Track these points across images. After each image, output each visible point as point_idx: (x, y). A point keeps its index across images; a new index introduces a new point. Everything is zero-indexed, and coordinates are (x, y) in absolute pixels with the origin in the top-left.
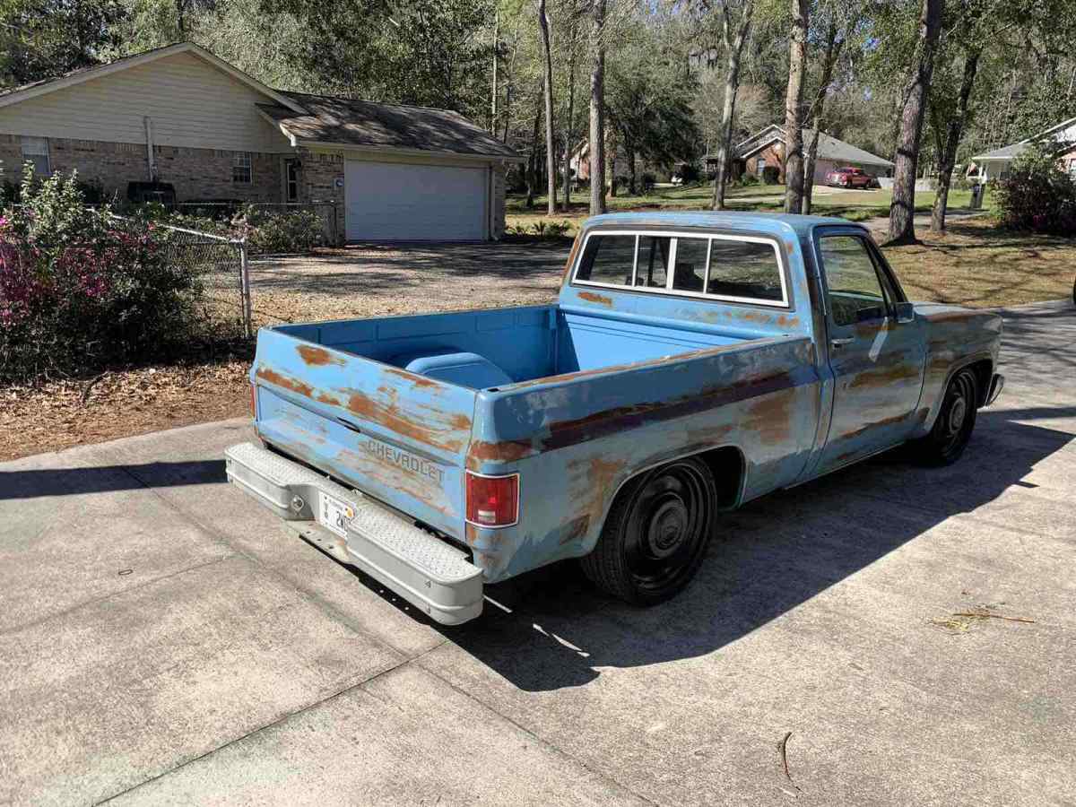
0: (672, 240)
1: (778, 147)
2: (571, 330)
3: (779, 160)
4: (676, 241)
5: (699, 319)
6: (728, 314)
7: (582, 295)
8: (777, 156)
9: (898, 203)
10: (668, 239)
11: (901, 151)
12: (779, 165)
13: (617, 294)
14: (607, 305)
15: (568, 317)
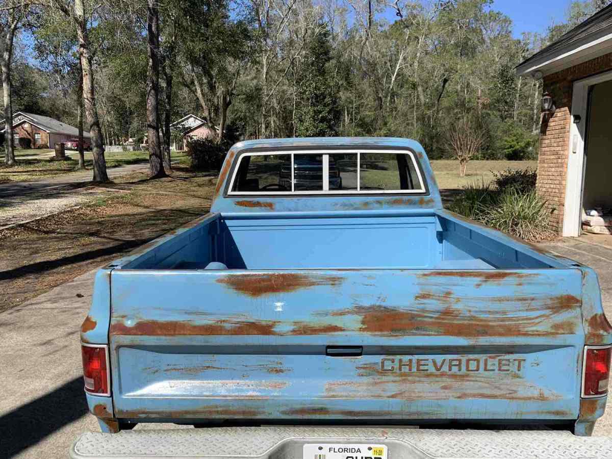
0: (324, 156)
1: (26, 126)
2: (231, 232)
3: (29, 134)
4: (328, 156)
5: (356, 209)
6: (379, 202)
7: (239, 203)
8: (27, 131)
9: (153, 154)
10: (321, 155)
11: (150, 126)
12: (29, 137)
13: (277, 199)
14: (269, 208)
15: (228, 223)
